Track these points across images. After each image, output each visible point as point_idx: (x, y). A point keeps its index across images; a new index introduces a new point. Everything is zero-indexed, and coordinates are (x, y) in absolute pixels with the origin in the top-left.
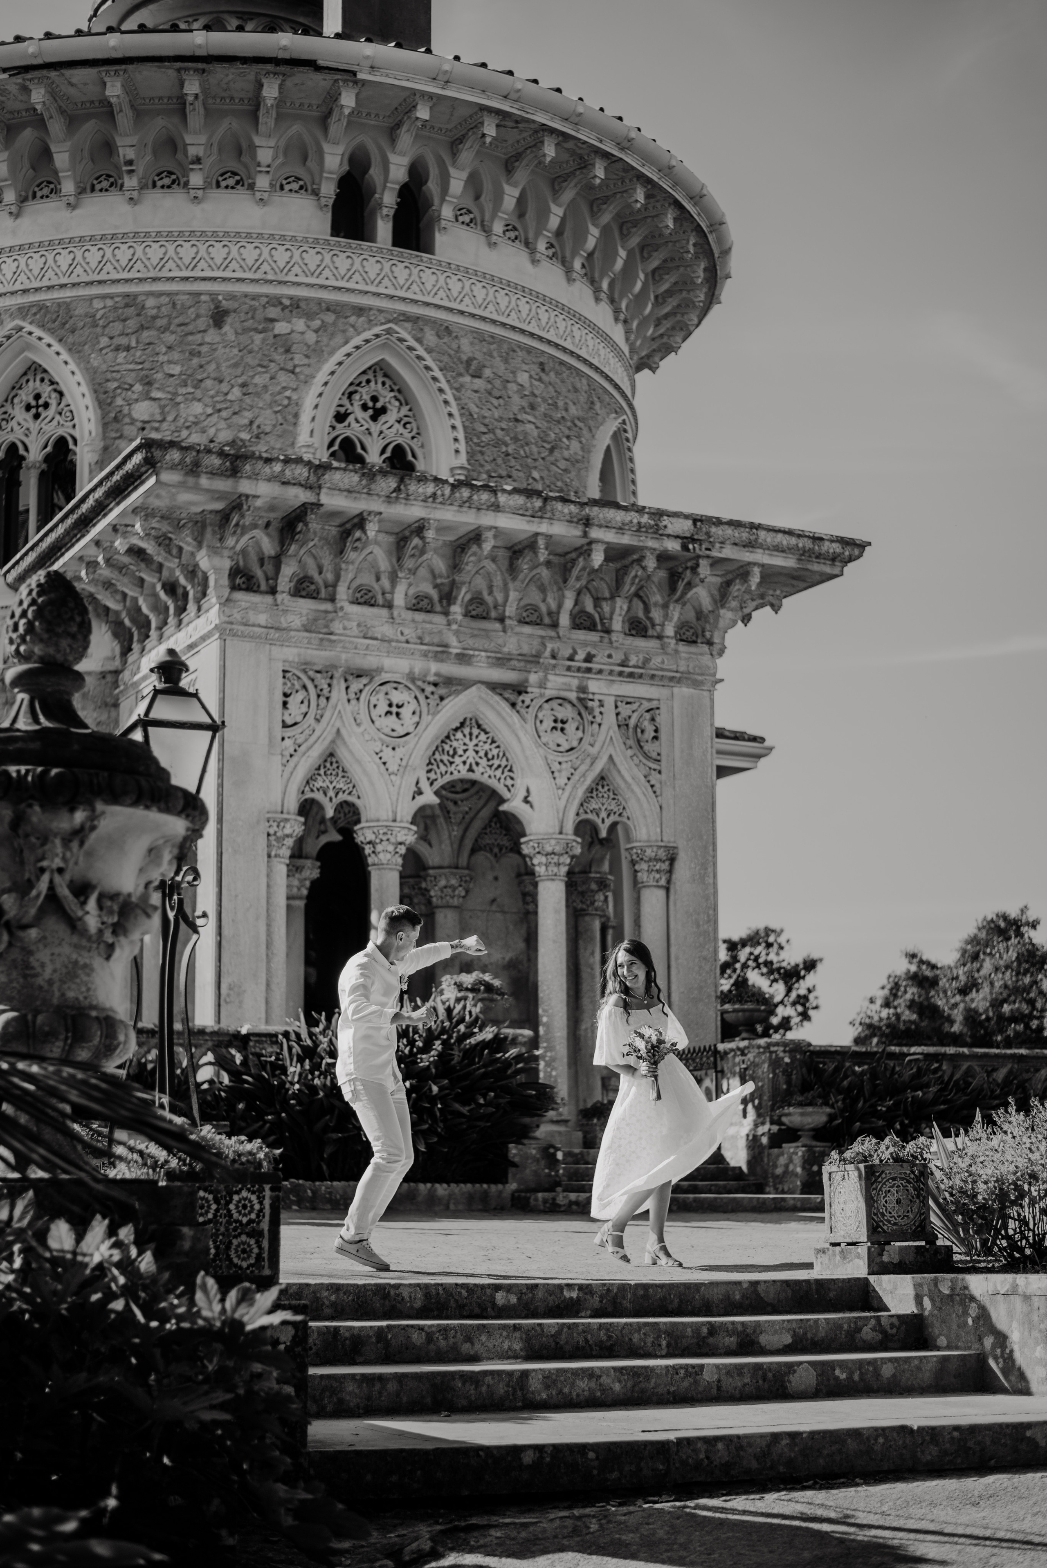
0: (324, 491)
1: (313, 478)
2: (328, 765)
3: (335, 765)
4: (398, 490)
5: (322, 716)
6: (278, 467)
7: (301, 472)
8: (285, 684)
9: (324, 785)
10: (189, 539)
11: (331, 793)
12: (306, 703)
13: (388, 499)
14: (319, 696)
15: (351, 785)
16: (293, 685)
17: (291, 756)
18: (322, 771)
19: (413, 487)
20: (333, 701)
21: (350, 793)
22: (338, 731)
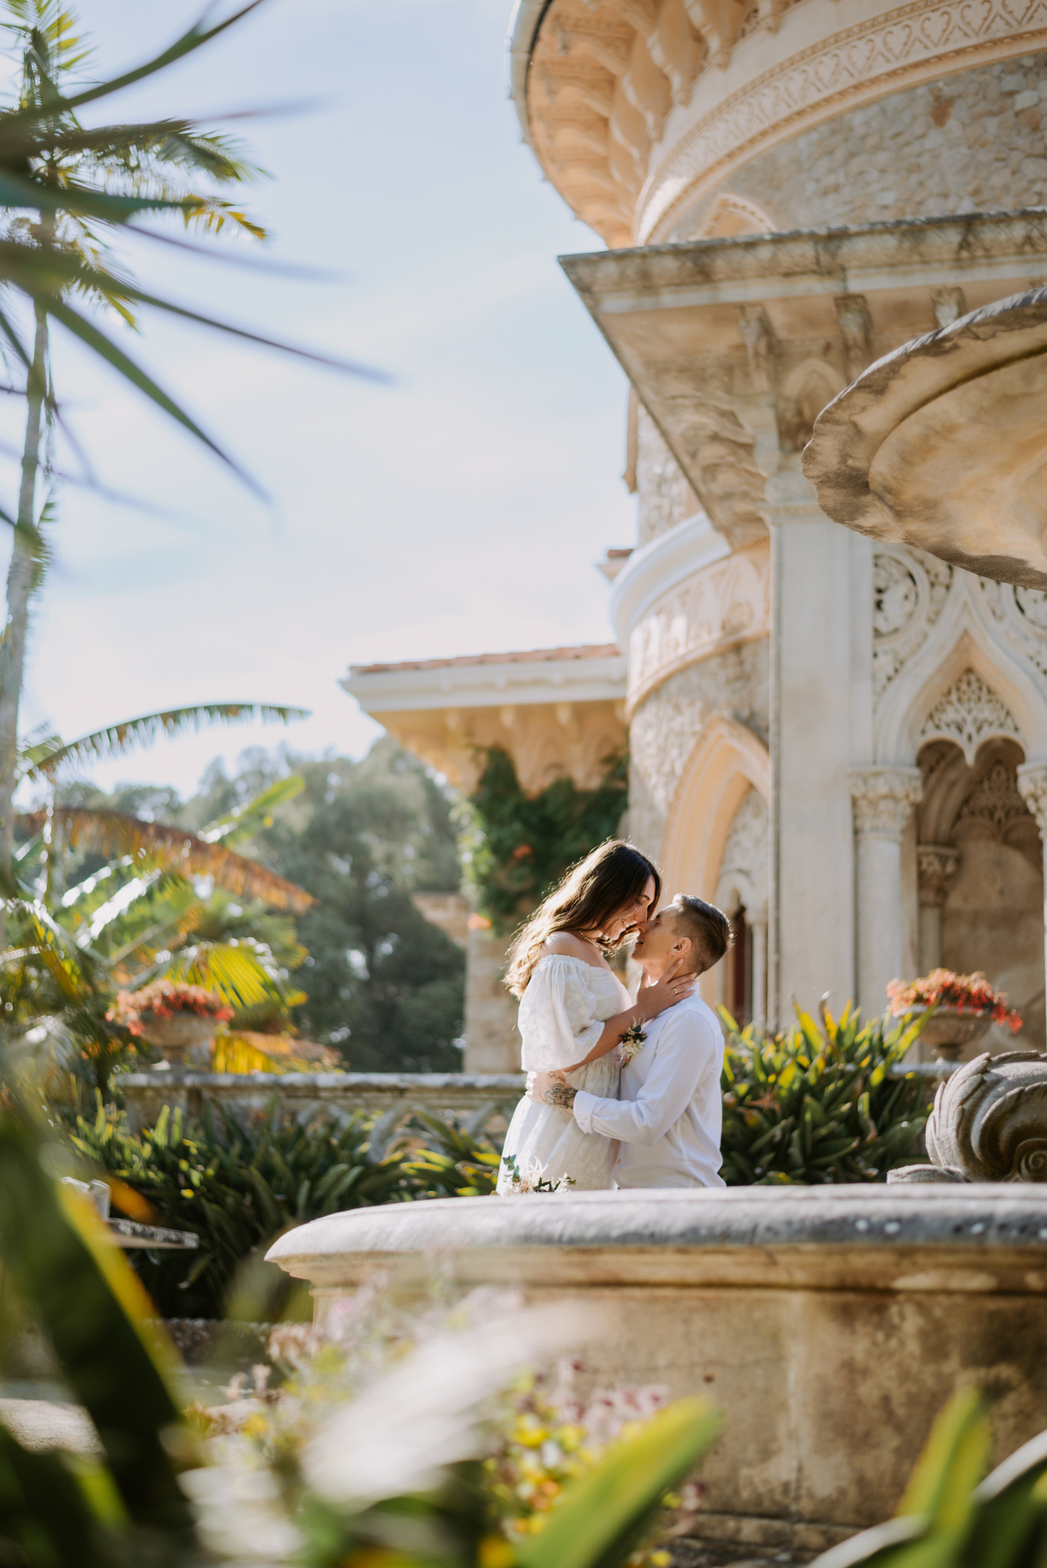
0: (850, 273)
1: (824, 258)
2: (964, 686)
3: (975, 686)
4: (964, 245)
5: (938, 613)
6: (764, 253)
7: (804, 252)
8: (877, 575)
9: (958, 718)
10: (720, 394)
11: (970, 728)
12: (912, 597)
13: (959, 264)
14: (933, 585)
15: (1002, 714)
16: (890, 575)
17: (890, 679)
18: (954, 697)
19: (988, 234)
20: (955, 588)
21: (1001, 725)
22: (966, 633)
